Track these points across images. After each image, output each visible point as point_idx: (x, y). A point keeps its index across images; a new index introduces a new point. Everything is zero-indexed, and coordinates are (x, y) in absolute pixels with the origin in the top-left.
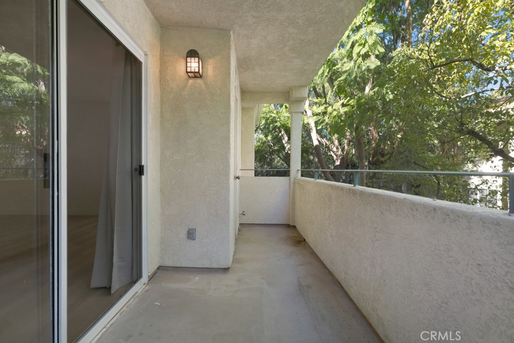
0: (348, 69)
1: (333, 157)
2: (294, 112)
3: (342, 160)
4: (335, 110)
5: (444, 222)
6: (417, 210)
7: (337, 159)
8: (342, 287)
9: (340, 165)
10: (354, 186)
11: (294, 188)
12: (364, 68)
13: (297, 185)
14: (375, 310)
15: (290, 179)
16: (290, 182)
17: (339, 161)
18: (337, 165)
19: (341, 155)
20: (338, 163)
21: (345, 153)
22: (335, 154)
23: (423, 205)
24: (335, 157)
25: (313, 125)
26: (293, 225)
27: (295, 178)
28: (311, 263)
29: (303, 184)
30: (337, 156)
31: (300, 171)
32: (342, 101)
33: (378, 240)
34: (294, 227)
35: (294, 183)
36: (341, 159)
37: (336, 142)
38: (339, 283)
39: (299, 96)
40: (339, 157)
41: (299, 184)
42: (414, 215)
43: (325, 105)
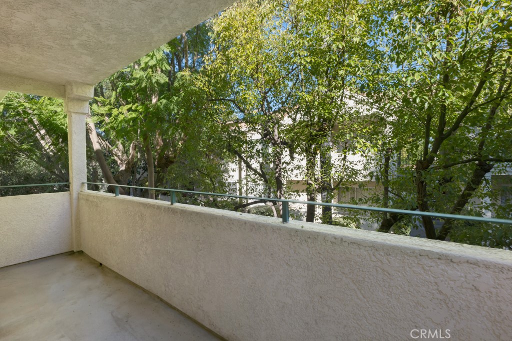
0: (138, 76)
1: (117, 162)
2: (74, 113)
3: (128, 164)
4: (121, 113)
5: (252, 231)
6: (233, 224)
7: (122, 164)
8: (161, 300)
9: (125, 170)
10: (172, 204)
11: (78, 206)
12: (154, 81)
13: (82, 202)
14: (201, 308)
15: (70, 194)
16: (71, 199)
17: (124, 166)
18: (122, 170)
19: (126, 160)
20: (123, 168)
21: (130, 157)
22: (119, 159)
23: (237, 220)
24: (119, 162)
25: (92, 126)
26: (79, 250)
27: (79, 193)
28: (119, 290)
29: (95, 200)
30: (122, 161)
31: (86, 185)
32: (129, 106)
33: (201, 250)
34: (81, 253)
35: (78, 199)
36: (126, 164)
37: (121, 147)
38: (158, 297)
39: (82, 95)
40: (124, 161)
41: (87, 200)
42: (231, 228)
43: (109, 106)
